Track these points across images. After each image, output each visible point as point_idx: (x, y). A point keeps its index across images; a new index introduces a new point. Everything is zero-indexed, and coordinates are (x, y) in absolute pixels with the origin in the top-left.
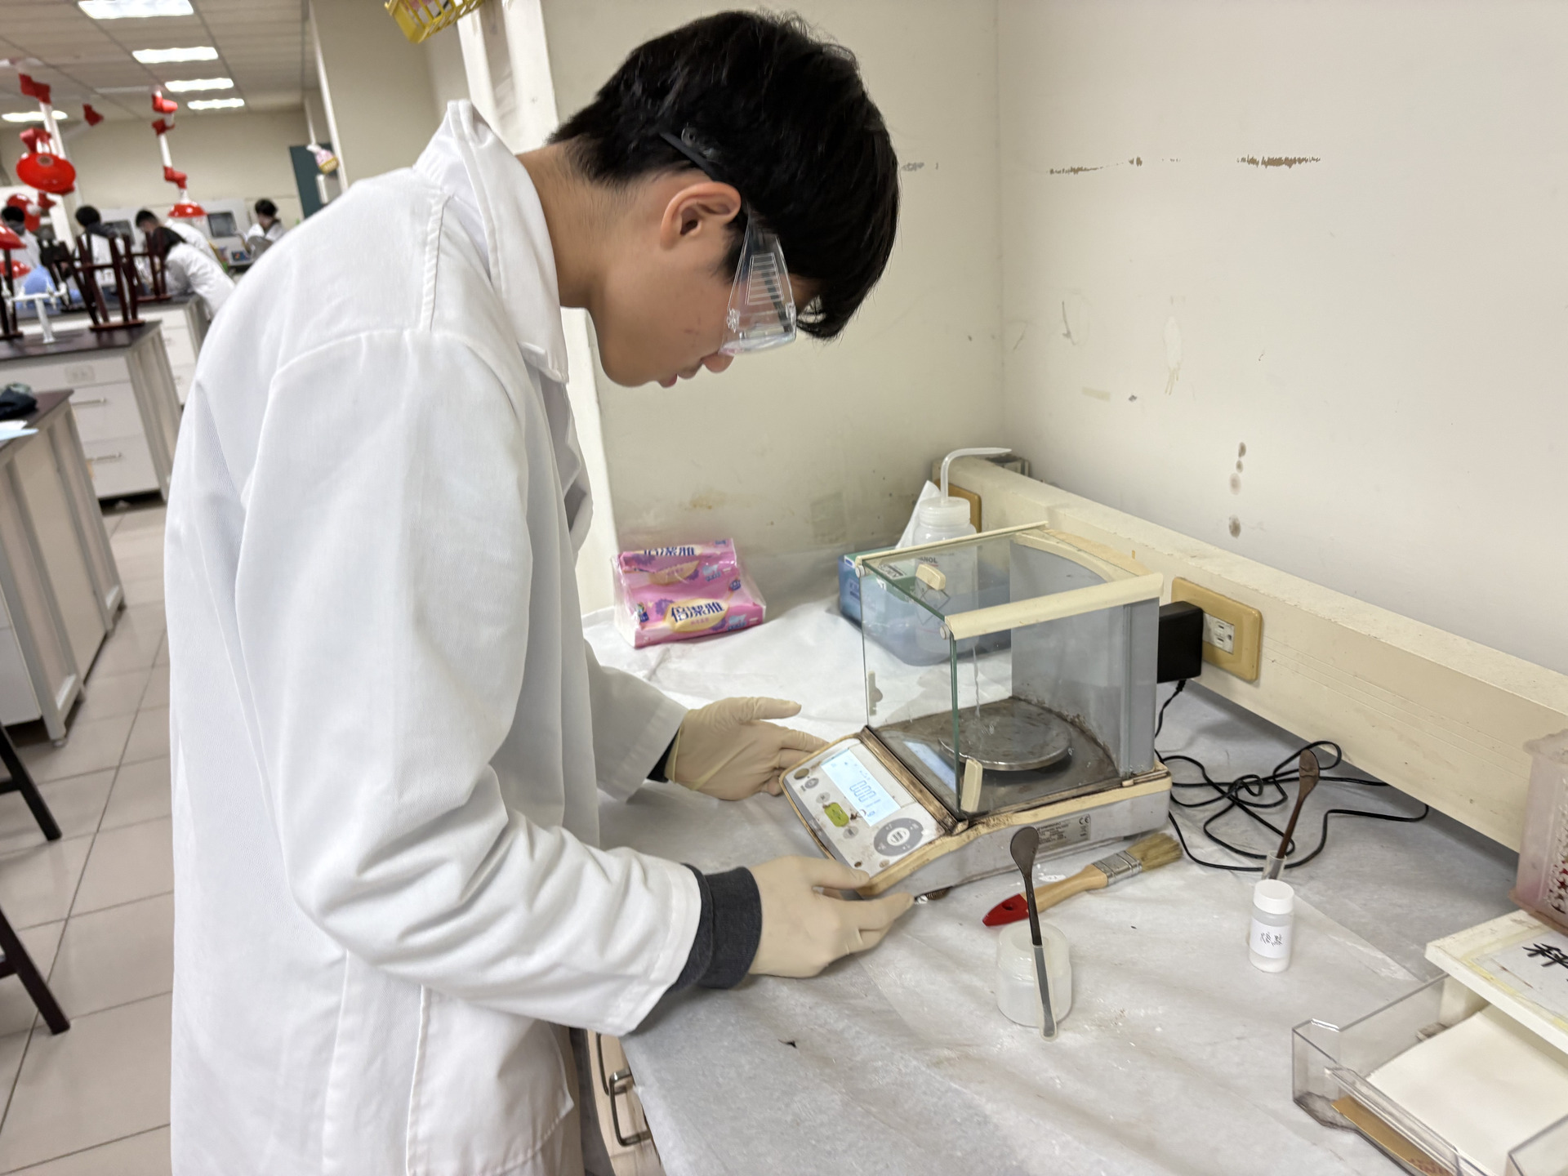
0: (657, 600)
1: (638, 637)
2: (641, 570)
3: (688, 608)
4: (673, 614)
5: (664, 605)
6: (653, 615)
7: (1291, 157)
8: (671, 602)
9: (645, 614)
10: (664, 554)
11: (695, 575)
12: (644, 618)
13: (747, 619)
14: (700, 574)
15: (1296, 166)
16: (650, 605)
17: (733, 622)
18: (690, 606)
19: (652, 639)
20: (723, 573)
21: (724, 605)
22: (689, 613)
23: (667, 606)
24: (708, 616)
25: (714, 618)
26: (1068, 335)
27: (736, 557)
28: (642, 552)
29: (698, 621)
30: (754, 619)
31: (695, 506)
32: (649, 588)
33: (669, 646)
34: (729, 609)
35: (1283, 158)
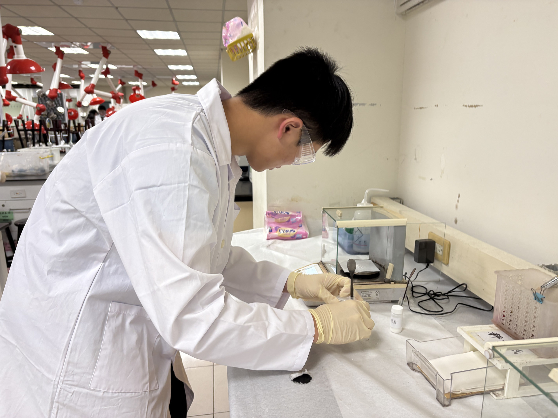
0: (276, 226)
1: (268, 236)
2: (273, 217)
3: (285, 230)
4: (280, 231)
5: (277, 228)
6: (273, 231)
7: (476, 104)
8: (280, 227)
9: (271, 230)
10: (280, 213)
11: (289, 221)
12: (271, 231)
13: (302, 236)
14: (290, 221)
15: (477, 108)
16: (274, 227)
17: (298, 236)
18: (285, 229)
19: (272, 237)
20: (297, 221)
21: (296, 231)
22: (284, 231)
23: (278, 229)
24: (290, 233)
25: (292, 234)
26: (416, 159)
27: (301, 216)
28: (273, 212)
29: (287, 234)
30: (304, 236)
31: (292, 201)
32: (274, 223)
33: (277, 240)
34: (297, 232)
35: (474, 105)
